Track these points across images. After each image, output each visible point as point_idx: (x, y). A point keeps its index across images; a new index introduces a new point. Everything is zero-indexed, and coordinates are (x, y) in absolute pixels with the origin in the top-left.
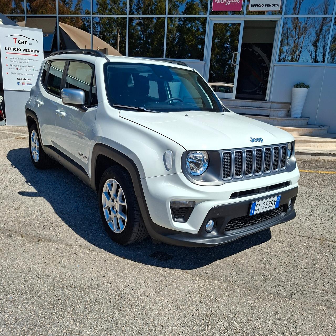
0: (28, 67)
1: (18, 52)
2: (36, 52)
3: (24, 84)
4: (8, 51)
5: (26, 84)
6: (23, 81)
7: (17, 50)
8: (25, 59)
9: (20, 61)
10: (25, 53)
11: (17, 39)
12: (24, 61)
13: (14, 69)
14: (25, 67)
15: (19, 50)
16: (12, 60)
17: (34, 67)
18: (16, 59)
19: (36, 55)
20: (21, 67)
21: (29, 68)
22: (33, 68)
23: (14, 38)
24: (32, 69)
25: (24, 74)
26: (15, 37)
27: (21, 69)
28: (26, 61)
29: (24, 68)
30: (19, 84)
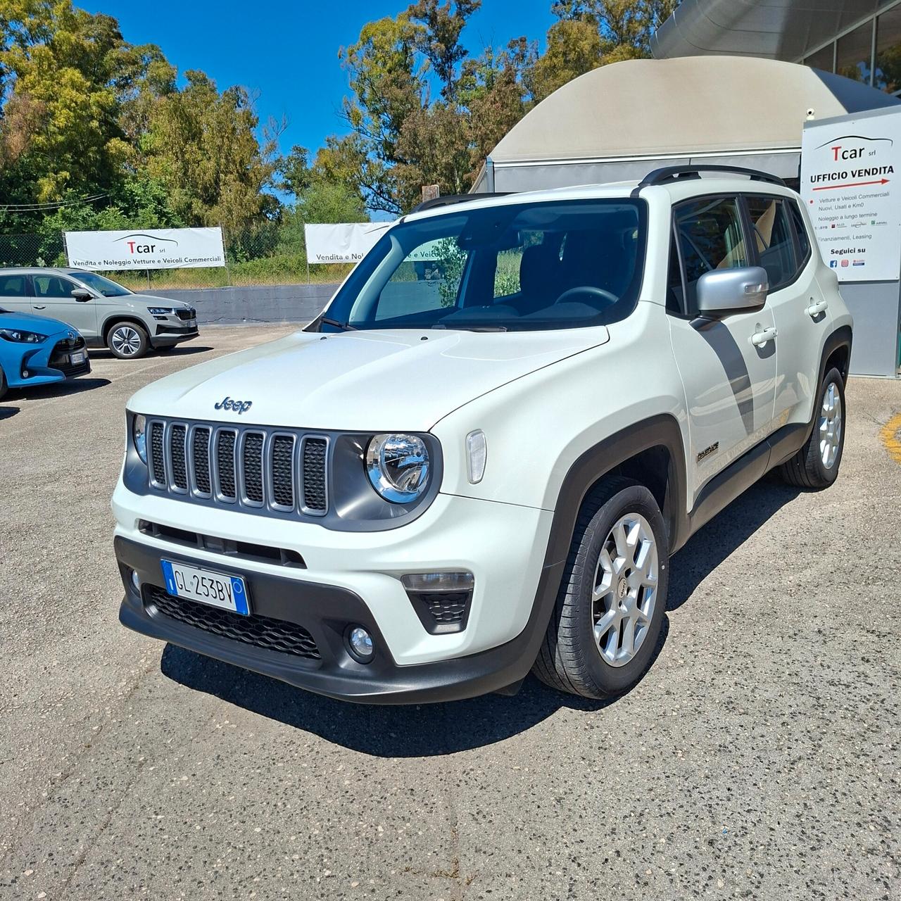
0: (861, 216)
1: (841, 181)
2: (885, 172)
3: (845, 264)
4: (817, 185)
5: (851, 263)
6: (845, 257)
7: (837, 176)
8: (855, 198)
9: (842, 203)
10: (857, 179)
11: (840, 147)
12: (851, 202)
13: (826, 227)
14: (853, 217)
15: (843, 175)
16: (824, 205)
17: (875, 215)
18: (834, 200)
19: (884, 181)
20: (844, 221)
21: (863, 220)
22: (873, 218)
23: (833, 149)
24: (868, 220)
25: (848, 238)
26: (836, 144)
27: (843, 226)
28: (858, 201)
29: (849, 222)
30: (834, 264)
